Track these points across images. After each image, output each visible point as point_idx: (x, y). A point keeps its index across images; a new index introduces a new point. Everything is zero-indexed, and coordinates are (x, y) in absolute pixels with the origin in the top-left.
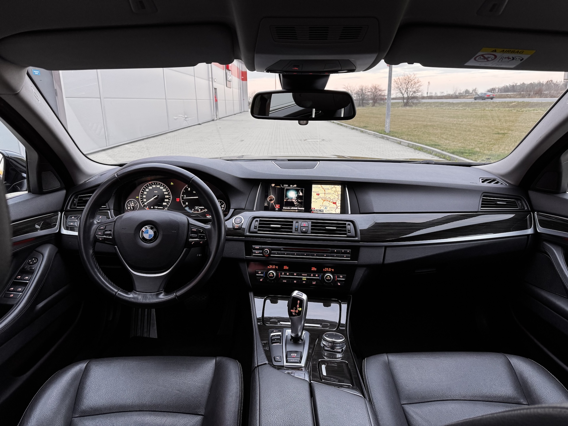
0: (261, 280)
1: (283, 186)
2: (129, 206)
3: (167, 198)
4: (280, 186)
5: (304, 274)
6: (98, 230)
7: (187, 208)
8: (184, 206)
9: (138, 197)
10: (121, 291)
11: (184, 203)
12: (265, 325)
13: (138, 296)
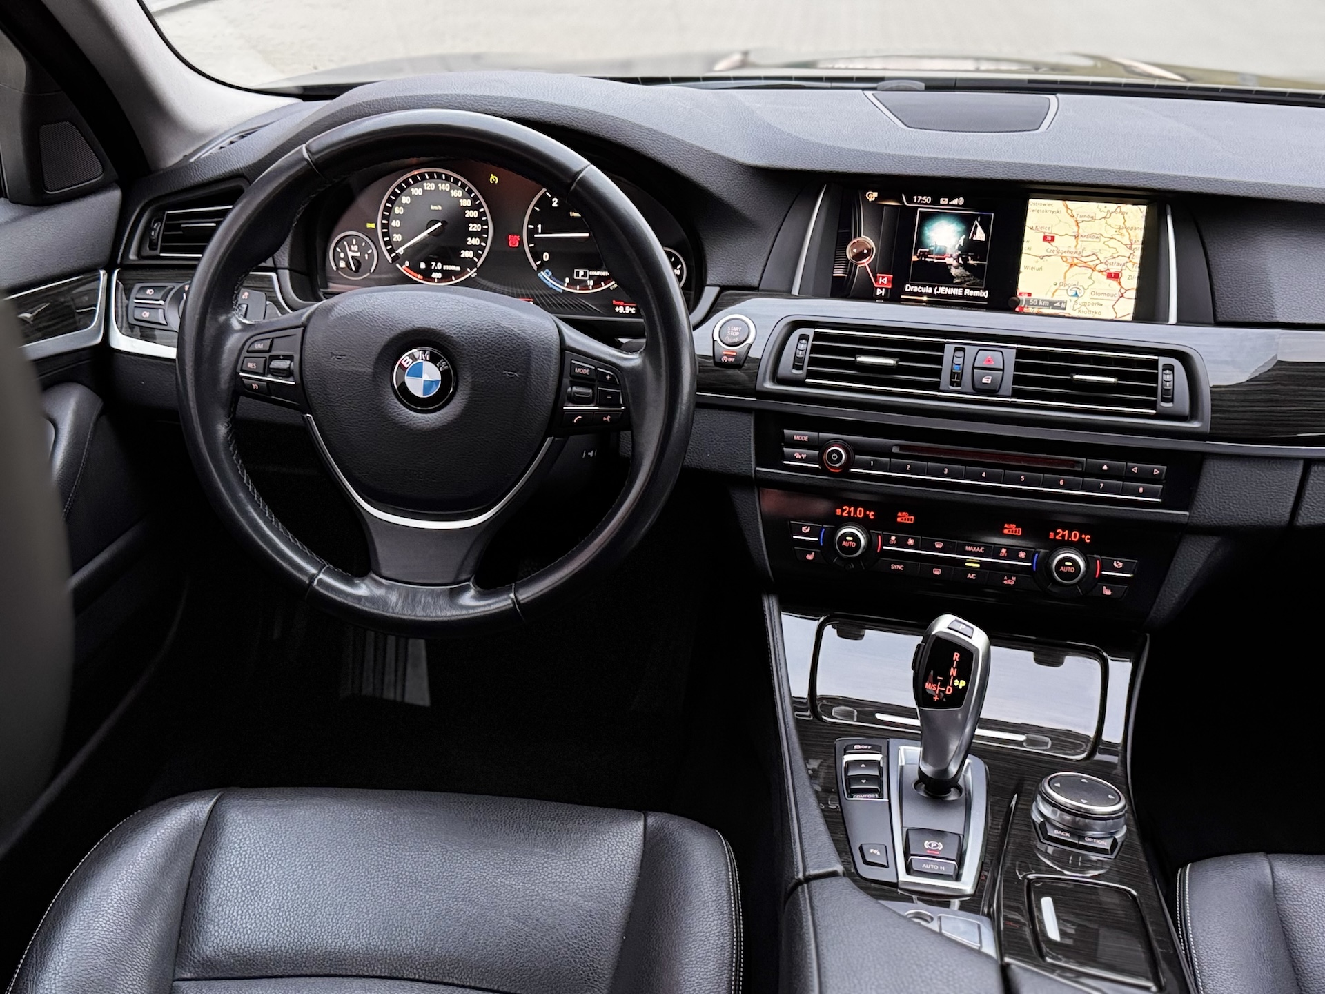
0: (809, 557)
1: (910, 200)
2: (342, 255)
3: (474, 234)
4: (901, 201)
5: (973, 546)
6: (244, 353)
7: (545, 275)
8: (535, 268)
9: (373, 226)
10: (329, 572)
11: (537, 256)
12: (822, 720)
13: (386, 593)
